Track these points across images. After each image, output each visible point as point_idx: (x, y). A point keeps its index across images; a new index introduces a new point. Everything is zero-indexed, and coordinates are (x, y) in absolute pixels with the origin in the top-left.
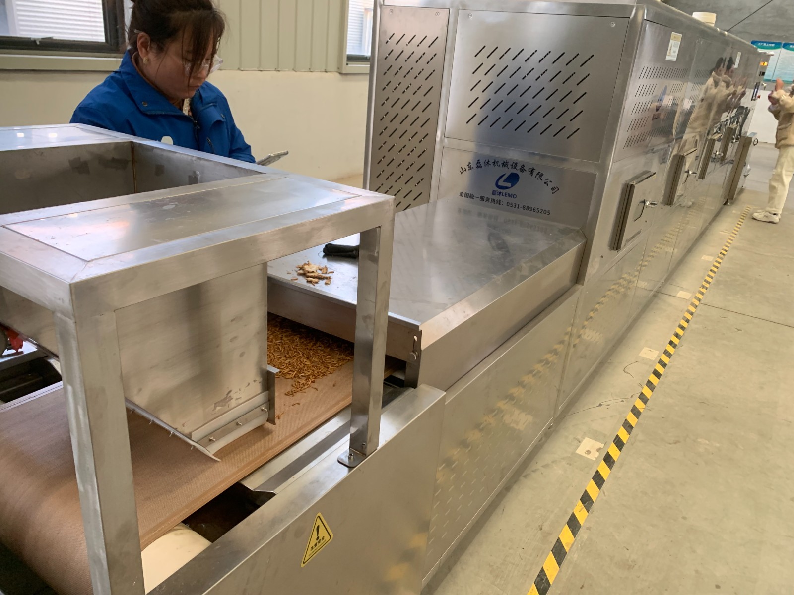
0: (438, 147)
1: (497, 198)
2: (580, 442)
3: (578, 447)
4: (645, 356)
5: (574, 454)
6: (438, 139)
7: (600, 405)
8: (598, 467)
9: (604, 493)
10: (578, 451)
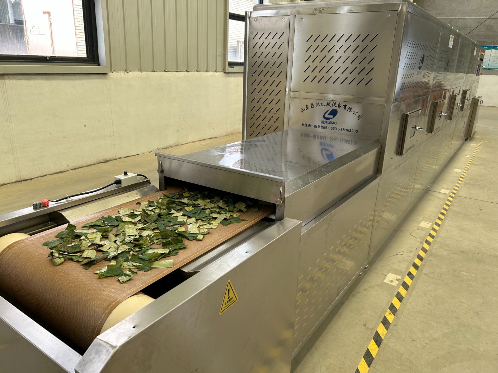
0: (287, 97)
1: (324, 125)
2: (386, 276)
3: (385, 278)
4: (423, 226)
5: (382, 282)
6: (287, 93)
7: (397, 254)
8: (398, 289)
9: (404, 304)
10: (385, 281)
